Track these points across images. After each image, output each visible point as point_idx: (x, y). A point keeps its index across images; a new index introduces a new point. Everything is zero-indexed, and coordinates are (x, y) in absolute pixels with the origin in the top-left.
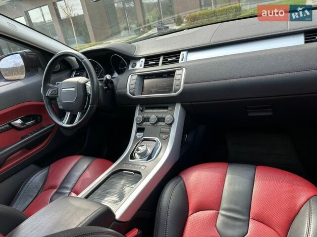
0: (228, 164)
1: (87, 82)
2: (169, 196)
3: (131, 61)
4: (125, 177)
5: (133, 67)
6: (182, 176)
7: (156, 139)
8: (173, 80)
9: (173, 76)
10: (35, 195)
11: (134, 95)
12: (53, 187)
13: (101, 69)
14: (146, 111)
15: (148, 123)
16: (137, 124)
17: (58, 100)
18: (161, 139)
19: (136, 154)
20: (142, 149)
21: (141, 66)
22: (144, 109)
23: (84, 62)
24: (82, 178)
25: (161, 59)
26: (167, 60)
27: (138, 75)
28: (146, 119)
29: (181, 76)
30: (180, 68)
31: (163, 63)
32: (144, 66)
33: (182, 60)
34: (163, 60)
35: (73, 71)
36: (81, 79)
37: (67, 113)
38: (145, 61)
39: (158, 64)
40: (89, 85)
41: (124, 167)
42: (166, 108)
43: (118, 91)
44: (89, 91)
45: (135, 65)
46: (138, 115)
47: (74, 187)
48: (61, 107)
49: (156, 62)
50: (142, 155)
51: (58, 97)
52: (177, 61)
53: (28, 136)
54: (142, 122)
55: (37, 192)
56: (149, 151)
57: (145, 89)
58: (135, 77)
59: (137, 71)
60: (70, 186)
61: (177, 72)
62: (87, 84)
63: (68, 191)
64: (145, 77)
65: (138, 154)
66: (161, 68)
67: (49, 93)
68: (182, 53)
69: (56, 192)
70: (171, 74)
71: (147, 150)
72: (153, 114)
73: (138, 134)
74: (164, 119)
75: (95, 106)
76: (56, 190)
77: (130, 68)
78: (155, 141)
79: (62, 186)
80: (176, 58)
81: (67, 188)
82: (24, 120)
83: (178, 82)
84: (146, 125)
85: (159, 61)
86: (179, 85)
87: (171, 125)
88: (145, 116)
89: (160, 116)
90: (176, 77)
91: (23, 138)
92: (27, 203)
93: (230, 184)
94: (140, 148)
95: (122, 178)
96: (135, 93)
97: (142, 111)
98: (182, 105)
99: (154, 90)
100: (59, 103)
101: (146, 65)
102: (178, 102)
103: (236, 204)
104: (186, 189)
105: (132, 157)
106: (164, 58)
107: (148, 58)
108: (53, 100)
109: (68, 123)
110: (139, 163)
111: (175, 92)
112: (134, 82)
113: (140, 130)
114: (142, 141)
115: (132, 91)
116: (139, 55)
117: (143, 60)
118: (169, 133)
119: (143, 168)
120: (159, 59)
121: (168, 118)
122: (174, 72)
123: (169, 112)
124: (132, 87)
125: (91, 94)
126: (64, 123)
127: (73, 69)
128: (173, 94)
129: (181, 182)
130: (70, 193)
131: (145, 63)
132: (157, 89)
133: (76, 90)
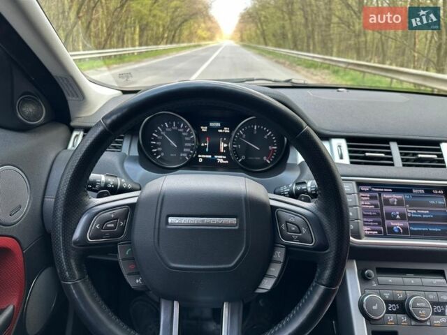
14: (382, 280)
21: (341, 157)
22: (376, 273)
26: (415, 155)
32: (352, 158)
34: (402, 154)
52: (438, 162)
58: (354, 187)
66: (398, 171)
84: (398, 323)
85: (390, 153)
117: (341, 143)
131: (350, 152)
132: (406, 223)
133: (245, 225)
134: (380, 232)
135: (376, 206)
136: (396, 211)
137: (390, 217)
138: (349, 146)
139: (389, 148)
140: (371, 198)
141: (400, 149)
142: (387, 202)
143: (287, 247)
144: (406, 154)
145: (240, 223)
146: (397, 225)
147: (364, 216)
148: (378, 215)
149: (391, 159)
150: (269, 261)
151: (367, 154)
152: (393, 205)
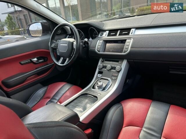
0: (152, 101)
1: (74, 42)
2: (113, 114)
3: (101, 32)
4: (88, 98)
5: (101, 35)
6: (122, 104)
7: (109, 79)
8: (124, 45)
9: (125, 43)
10: (38, 100)
11: (99, 52)
12: (48, 98)
13: (83, 35)
14: (105, 62)
15: (105, 69)
16: (99, 69)
17: (57, 50)
18: (112, 79)
19: (96, 86)
20: (100, 84)
21: (106, 35)
22: (104, 60)
23: (74, 30)
24: (64, 95)
25: (119, 32)
26: (122, 33)
27: (104, 41)
28: (105, 67)
29: (129, 43)
30: (130, 38)
31: (119, 35)
32: (108, 35)
33: (132, 34)
34: (120, 33)
35: (68, 35)
36: (71, 40)
37: (61, 58)
38: (109, 32)
39: (116, 35)
40: (75, 43)
41: (88, 92)
42: (118, 61)
43: (91, 48)
44: (75, 47)
45: (103, 35)
46: (100, 64)
47: (59, 99)
48: (58, 54)
49: (115, 33)
50: (100, 87)
51: (57, 48)
52: (128, 34)
53: (39, 68)
54: (102, 68)
55: (40, 99)
56: (104, 86)
57: (106, 49)
58: (101, 41)
59: (103, 38)
60: (58, 98)
61: (127, 41)
62: (74, 43)
63: (56, 101)
64: (108, 42)
65: (97, 86)
66: (118, 37)
67: (53, 46)
68: (132, 29)
69: (50, 101)
70: (123, 41)
71: (102, 85)
72: (109, 65)
73: (98, 75)
74: (115, 68)
75: (77, 55)
76: (50, 99)
77: (99, 36)
78: (108, 80)
79: (53, 98)
80: (128, 32)
81: (56, 99)
82: (38, 59)
83: (127, 47)
84: (104, 70)
85: (117, 33)
86: (128, 49)
87: (119, 72)
88: (104, 65)
89: (113, 66)
90: (127, 43)
91: (36, 69)
92: (34, 104)
93: (152, 113)
94: (99, 83)
95: (86, 99)
96: (100, 51)
97: (103, 62)
98: (127, 61)
99: (111, 50)
100: (58, 52)
101: (109, 35)
102: (126, 59)
103: (154, 126)
104: (123, 111)
105: (94, 88)
106: (120, 32)
107: (111, 31)
108: (55, 50)
109: (61, 63)
110: (97, 91)
111: (124, 53)
112: (100, 44)
113: (100, 73)
114: (101, 79)
115: (98, 49)
116: (106, 28)
117: (108, 32)
118: (117, 77)
119: (99, 94)
120: (118, 32)
121: (118, 67)
122: (125, 40)
123: (119, 64)
124: (99, 47)
125: (75, 48)
126: (59, 63)
127: (67, 34)
128: (123, 54)
129: (121, 107)
130: (57, 102)
132: (113, 50)
133: (68, 45)
151: (111, 34)
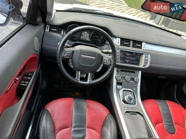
14: (121, 72)
18: (133, 90)
21: (118, 43)
29: (147, 58)
30: (147, 54)
33: (144, 48)
42: (134, 72)
51: (70, 58)
58: (119, 51)
61: (144, 55)
68: (143, 43)
73: (118, 86)
74: (134, 79)
86: (147, 63)
87: (137, 82)
89: (131, 77)
102: (140, 70)
111: (144, 66)
121: (137, 79)
123: (136, 75)
130: (86, 129)
131: (121, 42)
132: (129, 61)
133: (96, 59)
134: (123, 62)
135: (124, 56)
136: (128, 58)
137: (126, 59)
138: (121, 40)
139: (130, 42)
140: (123, 54)
141: (133, 42)
142: (126, 55)
143: (104, 64)
144: (134, 44)
145: (96, 58)
146: (127, 61)
147: (121, 58)
148: (124, 58)
149: (130, 45)
150: (100, 66)
151: (124, 43)
152: (128, 56)
